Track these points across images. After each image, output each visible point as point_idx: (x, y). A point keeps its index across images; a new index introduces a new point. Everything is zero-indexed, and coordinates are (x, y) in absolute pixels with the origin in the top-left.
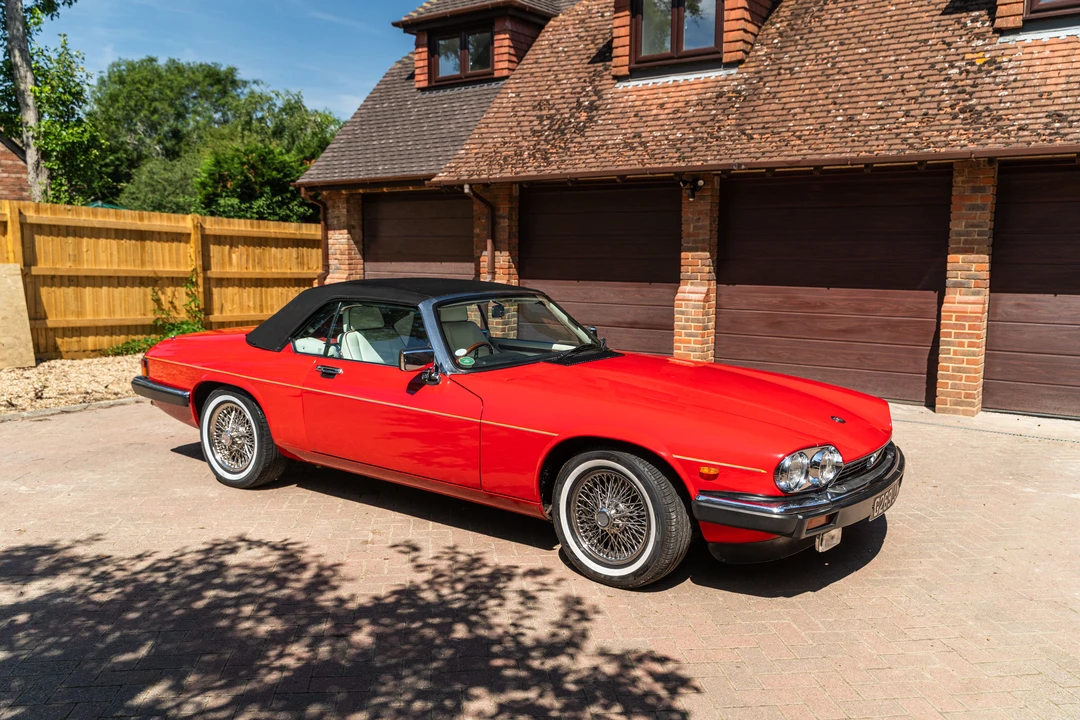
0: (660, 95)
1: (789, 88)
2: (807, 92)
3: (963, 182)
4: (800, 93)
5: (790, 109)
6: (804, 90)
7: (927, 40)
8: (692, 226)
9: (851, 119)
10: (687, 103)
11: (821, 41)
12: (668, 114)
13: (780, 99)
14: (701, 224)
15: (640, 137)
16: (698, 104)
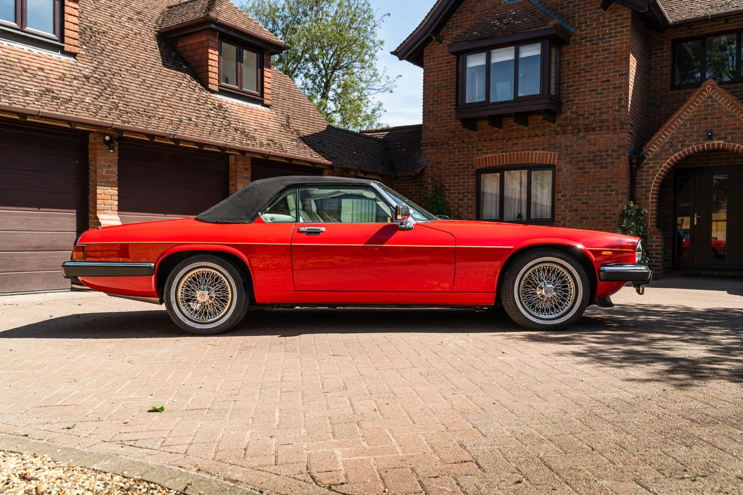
0: (30, 60)
1: (131, 87)
2: (145, 94)
3: (242, 165)
4: (142, 93)
5: (149, 103)
6: (143, 92)
7: (181, 83)
8: (104, 170)
9: (190, 120)
10: (64, 74)
11: (118, 60)
12: (56, 79)
13: (134, 93)
14: (111, 170)
15: (53, 92)
16: (75, 79)
